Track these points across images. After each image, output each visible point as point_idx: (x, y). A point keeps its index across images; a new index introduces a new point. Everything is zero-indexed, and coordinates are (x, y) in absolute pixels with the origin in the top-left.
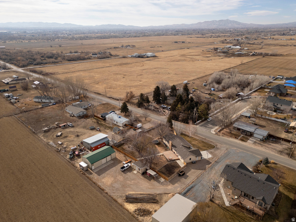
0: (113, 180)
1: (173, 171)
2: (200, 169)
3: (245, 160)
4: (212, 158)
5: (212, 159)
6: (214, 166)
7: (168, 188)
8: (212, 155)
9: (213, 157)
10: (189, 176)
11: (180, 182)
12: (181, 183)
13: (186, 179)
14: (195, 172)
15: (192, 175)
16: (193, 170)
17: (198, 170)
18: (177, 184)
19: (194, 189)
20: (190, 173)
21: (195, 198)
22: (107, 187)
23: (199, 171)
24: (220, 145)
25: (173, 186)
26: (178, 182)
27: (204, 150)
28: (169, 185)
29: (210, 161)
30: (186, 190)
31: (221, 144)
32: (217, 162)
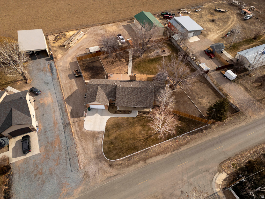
0: (110, 31)
1: (89, 71)
2: (71, 95)
3: (35, 175)
4: (81, 126)
5: (79, 125)
6: (63, 116)
7: (70, 58)
8: (87, 131)
9: (83, 130)
10: (70, 80)
11: (69, 69)
12: (67, 69)
13: (69, 75)
14: (70, 89)
15: (69, 83)
16: (75, 88)
17: (72, 94)
18: (68, 66)
19: (49, 74)
20: (74, 83)
21: (40, 69)
22: (105, 27)
23: (70, 94)
24: (108, 175)
25: (69, 62)
26: (70, 68)
27: (107, 130)
28: (72, 60)
29: (76, 119)
30: (54, 67)
31: (108, 178)
32: (66, 125)
